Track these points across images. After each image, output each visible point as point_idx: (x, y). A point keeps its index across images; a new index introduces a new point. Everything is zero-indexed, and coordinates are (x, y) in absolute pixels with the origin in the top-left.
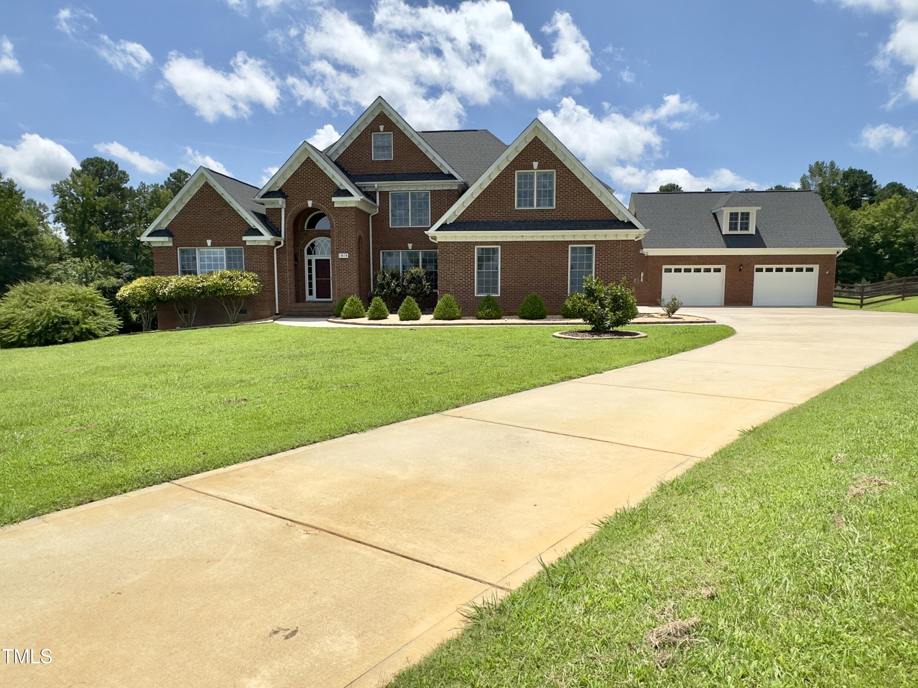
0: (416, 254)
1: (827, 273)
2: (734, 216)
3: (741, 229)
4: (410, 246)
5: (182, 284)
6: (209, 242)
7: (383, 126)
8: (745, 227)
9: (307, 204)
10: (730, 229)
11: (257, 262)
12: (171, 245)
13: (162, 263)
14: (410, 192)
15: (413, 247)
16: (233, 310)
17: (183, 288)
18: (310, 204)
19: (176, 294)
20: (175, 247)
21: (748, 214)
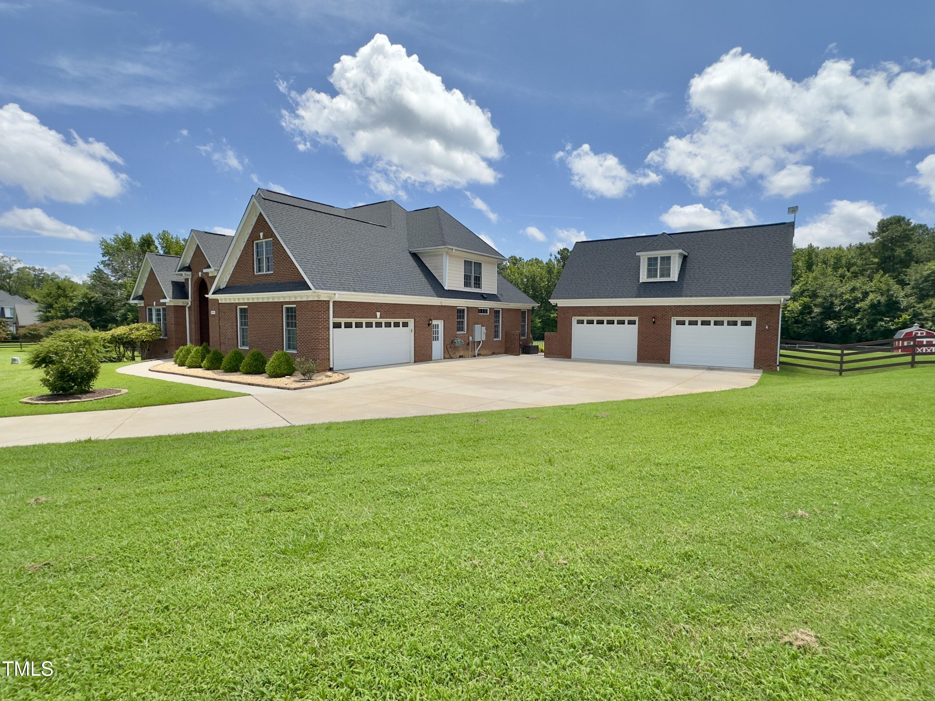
1: (767, 328)
2: (652, 261)
3: (662, 276)
8: (666, 272)
10: (649, 276)
18: (200, 274)
21: (669, 258)
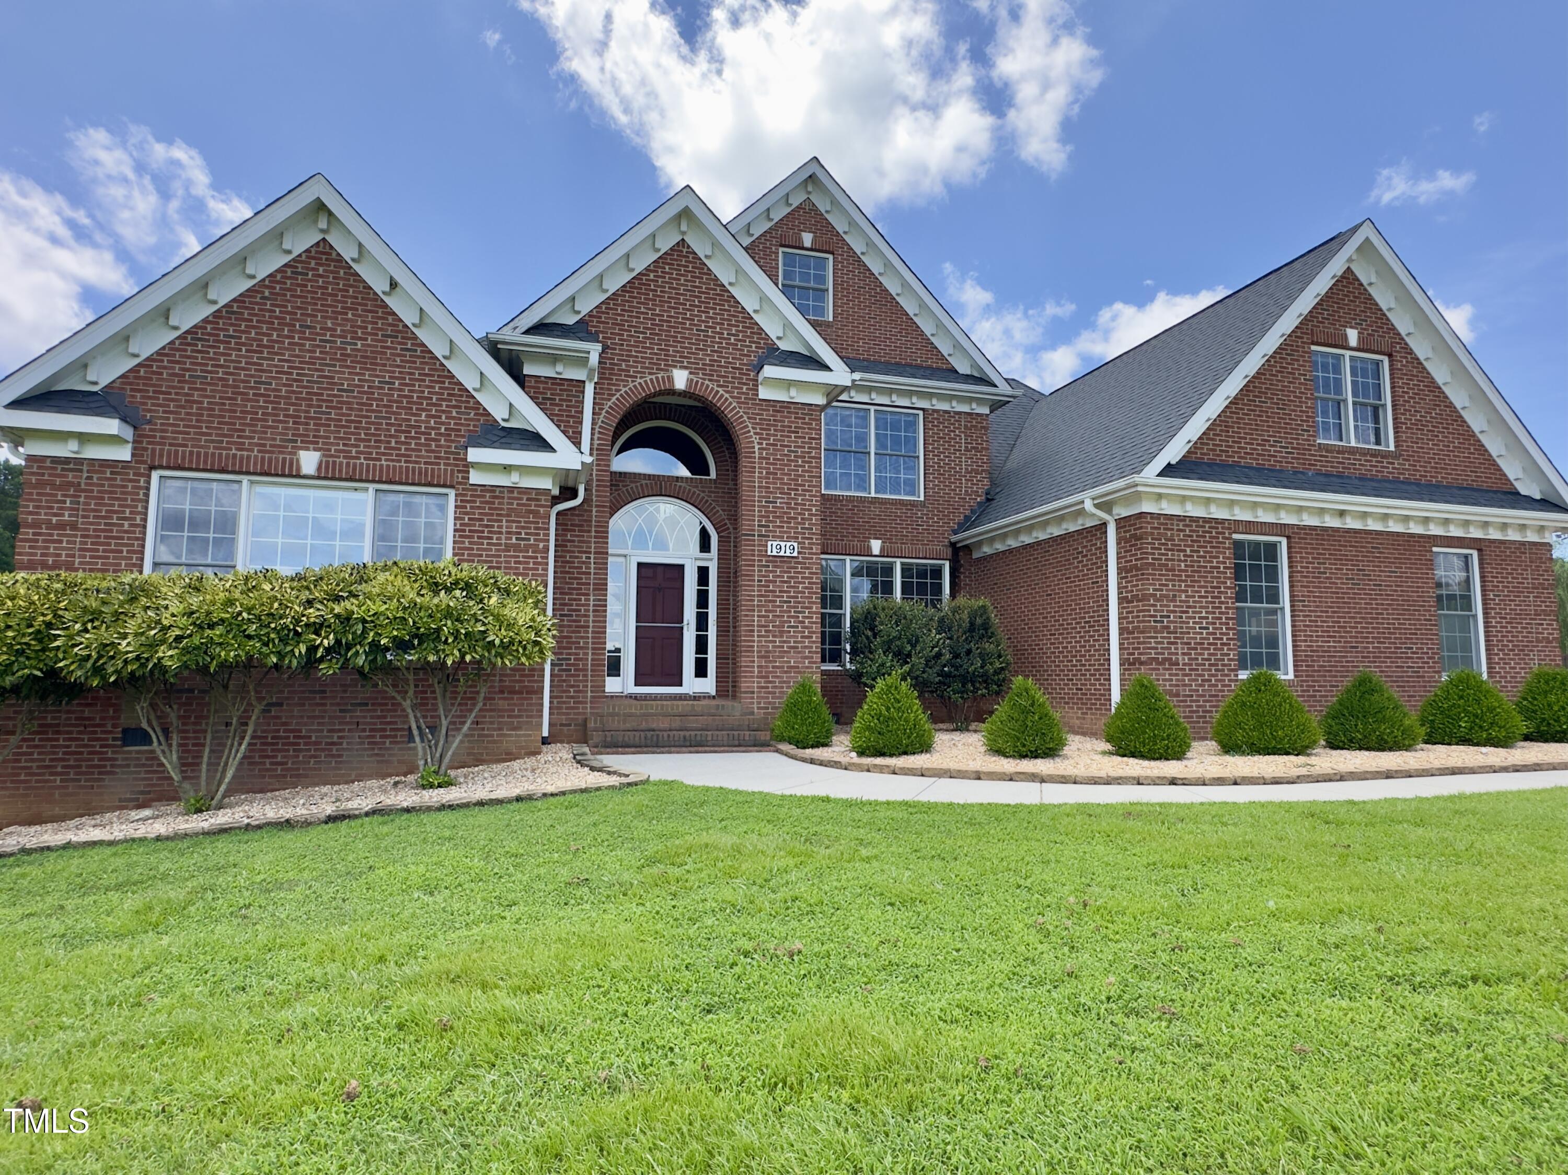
0: (888, 570)
4: (876, 546)
5: (230, 602)
6: (309, 461)
7: (811, 235)
9: (671, 379)
11: (508, 547)
12: (124, 454)
13: (61, 526)
14: (872, 408)
15: (882, 549)
16: (433, 729)
17: (234, 625)
18: (681, 379)
19: (186, 651)
20: (143, 468)
